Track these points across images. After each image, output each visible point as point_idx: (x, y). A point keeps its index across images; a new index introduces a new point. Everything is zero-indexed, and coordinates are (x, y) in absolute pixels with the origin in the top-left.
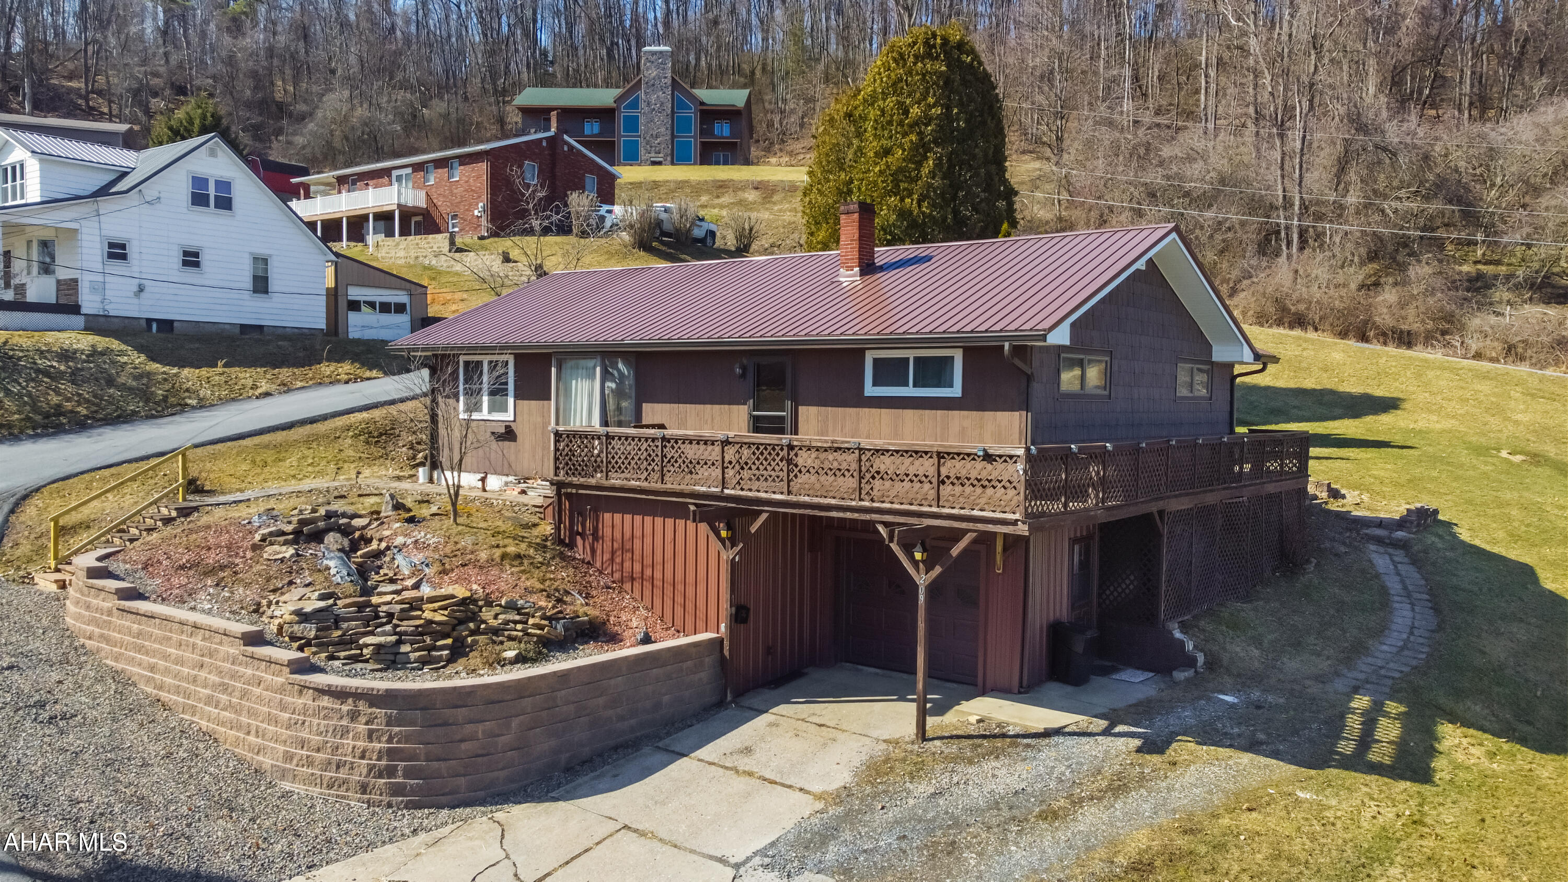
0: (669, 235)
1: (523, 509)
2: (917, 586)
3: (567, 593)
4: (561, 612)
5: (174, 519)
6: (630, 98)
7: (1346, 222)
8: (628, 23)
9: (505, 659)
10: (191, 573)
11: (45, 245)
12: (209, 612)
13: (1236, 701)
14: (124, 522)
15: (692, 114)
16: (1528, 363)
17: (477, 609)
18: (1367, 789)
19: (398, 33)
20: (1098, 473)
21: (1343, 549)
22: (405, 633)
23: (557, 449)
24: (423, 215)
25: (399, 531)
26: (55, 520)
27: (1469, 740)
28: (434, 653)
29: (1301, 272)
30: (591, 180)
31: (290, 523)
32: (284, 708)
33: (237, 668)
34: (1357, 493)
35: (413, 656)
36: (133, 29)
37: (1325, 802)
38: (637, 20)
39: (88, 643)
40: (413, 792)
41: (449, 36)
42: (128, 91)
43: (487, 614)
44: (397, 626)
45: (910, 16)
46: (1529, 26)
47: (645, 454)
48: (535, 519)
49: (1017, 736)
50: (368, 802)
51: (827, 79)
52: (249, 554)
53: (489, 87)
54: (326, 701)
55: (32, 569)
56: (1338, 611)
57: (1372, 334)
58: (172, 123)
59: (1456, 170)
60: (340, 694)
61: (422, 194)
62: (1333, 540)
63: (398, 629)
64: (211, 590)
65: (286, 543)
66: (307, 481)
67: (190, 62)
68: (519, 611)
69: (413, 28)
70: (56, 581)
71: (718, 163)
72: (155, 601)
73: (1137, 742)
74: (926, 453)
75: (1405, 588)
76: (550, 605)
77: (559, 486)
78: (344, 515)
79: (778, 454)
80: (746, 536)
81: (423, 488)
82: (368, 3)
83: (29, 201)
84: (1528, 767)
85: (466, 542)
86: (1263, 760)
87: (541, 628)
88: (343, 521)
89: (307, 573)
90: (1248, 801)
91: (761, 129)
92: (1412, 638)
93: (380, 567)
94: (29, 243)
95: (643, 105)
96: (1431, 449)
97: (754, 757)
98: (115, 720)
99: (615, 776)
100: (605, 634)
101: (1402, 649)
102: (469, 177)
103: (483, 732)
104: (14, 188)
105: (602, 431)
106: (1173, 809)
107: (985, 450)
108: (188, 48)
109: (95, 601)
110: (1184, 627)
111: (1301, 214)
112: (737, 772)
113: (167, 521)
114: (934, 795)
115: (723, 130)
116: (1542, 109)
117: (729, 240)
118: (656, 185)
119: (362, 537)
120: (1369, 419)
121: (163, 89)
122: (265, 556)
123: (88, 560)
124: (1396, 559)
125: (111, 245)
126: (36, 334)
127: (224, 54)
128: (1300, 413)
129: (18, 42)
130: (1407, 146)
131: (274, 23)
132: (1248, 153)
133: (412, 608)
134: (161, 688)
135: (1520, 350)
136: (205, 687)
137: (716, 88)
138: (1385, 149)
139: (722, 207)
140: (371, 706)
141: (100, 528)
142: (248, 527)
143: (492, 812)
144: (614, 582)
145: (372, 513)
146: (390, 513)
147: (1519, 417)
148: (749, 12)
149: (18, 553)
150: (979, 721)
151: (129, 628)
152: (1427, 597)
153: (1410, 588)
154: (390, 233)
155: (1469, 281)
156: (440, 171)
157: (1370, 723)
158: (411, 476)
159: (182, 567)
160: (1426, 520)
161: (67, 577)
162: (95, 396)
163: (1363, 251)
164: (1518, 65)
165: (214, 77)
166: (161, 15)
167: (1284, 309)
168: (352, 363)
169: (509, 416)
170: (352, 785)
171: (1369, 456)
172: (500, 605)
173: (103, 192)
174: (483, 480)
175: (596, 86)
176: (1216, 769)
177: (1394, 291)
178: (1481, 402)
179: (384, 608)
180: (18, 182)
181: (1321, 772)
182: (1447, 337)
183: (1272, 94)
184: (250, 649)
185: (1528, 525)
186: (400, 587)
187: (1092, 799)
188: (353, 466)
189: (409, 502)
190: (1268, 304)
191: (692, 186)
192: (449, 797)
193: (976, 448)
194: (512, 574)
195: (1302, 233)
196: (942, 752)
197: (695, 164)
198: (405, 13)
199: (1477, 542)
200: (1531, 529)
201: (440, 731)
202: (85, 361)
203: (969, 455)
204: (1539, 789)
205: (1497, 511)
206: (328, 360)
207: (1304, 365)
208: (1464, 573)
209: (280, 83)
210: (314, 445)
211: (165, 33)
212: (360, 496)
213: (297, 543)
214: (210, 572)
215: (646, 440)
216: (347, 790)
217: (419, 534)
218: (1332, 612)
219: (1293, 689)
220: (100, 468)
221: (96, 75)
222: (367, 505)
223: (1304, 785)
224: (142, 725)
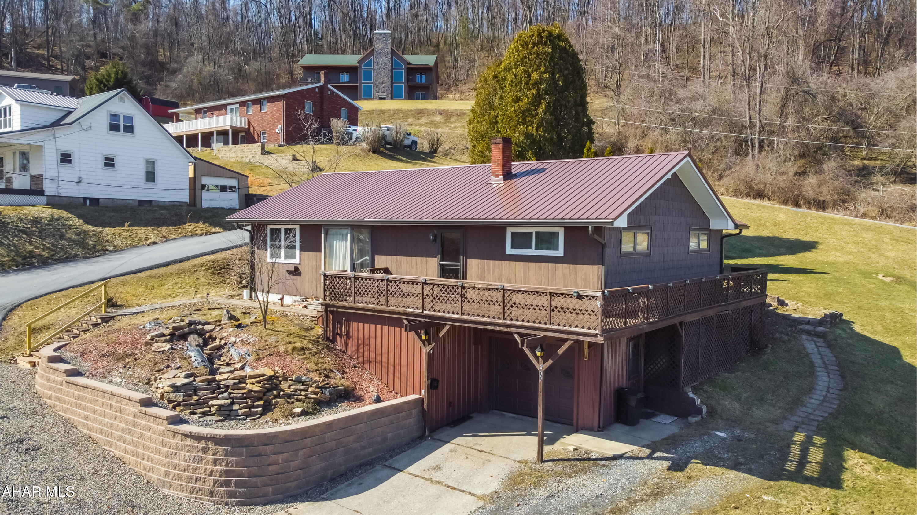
0: (390, 144)
1: (305, 318)
2: (537, 371)
3: (331, 371)
4: (327, 384)
5: (99, 324)
6: (366, 60)
7: (787, 136)
8: (365, 16)
9: (295, 413)
10: (109, 359)
11: (24, 154)
12: (120, 384)
13: (726, 436)
14: (69, 326)
15: (403, 70)
16: (893, 220)
17: (278, 383)
18: (804, 494)
19: (231, 22)
20: (644, 303)
21: (787, 338)
22: (236, 398)
23: (325, 285)
24: (246, 132)
25: (232, 333)
26: (29, 326)
27: (863, 460)
28: (253, 410)
29: (760, 165)
30: (344, 112)
31: (167, 328)
32: (164, 445)
33: (136, 420)
34: (795, 302)
35: (240, 412)
36: (75, 20)
37: (779, 502)
38: (371, 14)
39: (49, 401)
40: (240, 496)
41: (260, 23)
42: (72, 56)
43: (284, 386)
44: (231, 393)
45: (531, 12)
46: (893, 19)
47: (377, 289)
48: (312, 325)
49: (597, 459)
50: (214, 502)
51: (482, 49)
52: (144, 348)
53: (284, 53)
54: (189, 442)
55: (15, 354)
56: (785, 378)
57: (802, 202)
58: (98, 76)
59: (852, 105)
60: (198, 438)
61: (245, 120)
62: (781, 333)
63: (232, 395)
64: (121, 370)
65: (165, 341)
66: (178, 298)
67: (108, 39)
68: (303, 383)
69: (239, 18)
70: (30, 362)
71: (418, 99)
72: (88, 377)
73: (668, 464)
74: (543, 293)
75: (824, 362)
76: (321, 379)
77: (326, 306)
78: (200, 323)
79: (455, 291)
80: (437, 340)
81: (246, 303)
82: (213, 4)
83: (14, 130)
84: (898, 477)
85: (272, 340)
86: (743, 475)
87: (316, 394)
88: (199, 327)
89: (178, 360)
90: (734, 502)
91: (443, 78)
92: (829, 395)
93: (221, 356)
94: (14, 153)
95: (375, 65)
96: (837, 274)
97: (442, 472)
98: (64, 450)
99: (360, 484)
100: (354, 396)
101: (823, 401)
102: (272, 110)
103: (282, 460)
104: (5, 120)
105: (352, 274)
106: (690, 508)
107: (578, 292)
108: (108, 31)
109: (53, 377)
110: (695, 390)
111: (760, 131)
112: (432, 481)
113: (95, 325)
114: (548, 497)
115: (421, 79)
116: (901, 69)
117: (424, 146)
118: (382, 112)
119: (210, 337)
120: (800, 255)
121: (93, 55)
122: (153, 349)
123: (48, 351)
124: (818, 344)
125: (63, 155)
126: (18, 208)
127: (129, 35)
128: (761, 251)
129: (8, 28)
130: (821, 92)
131: (158, 16)
132: (728, 95)
133: (240, 382)
134: (91, 430)
135: (889, 212)
136: (118, 430)
137: (417, 54)
138: (809, 93)
139: (421, 125)
140: (216, 445)
141: (56, 329)
142: (143, 330)
143: (287, 508)
144: (359, 363)
145: (216, 321)
146: (227, 322)
147: (889, 253)
148: (436, 9)
149: (8, 344)
150: (575, 450)
151: (73, 394)
152: (836, 368)
153: (827, 362)
154: (226, 143)
155: (859, 170)
156: (255, 106)
157: (805, 451)
158: (239, 295)
159: (104, 355)
160: (835, 320)
161: (36, 360)
162: (53, 246)
163: (796, 153)
164: (886, 42)
165: (123, 48)
166: (92, 11)
167: (751, 188)
168: (204, 223)
169: (296, 261)
170: (205, 492)
171: (801, 279)
172: (292, 380)
173: (57, 123)
174: (281, 299)
175: (347, 53)
176: (715, 482)
177: (815, 177)
178: (866, 245)
179: (223, 382)
180: (8, 117)
181: (777, 483)
182: (846, 204)
183: (743, 61)
184: (144, 409)
185: (895, 322)
186: (232, 369)
187: (642, 501)
188: (205, 288)
189: (237, 314)
190: (742, 184)
191: (403, 113)
192: (262, 498)
193: (573, 291)
194: (299, 360)
195: (761, 142)
196: (553, 470)
197: (405, 99)
198: (235, 10)
199: (866, 333)
200: (897, 325)
201: (257, 459)
202: (47, 224)
203: (568, 295)
204: (905, 491)
205: (877, 313)
206: (190, 222)
207: (763, 222)
208: (858, 353)
209: (161, 50)
210: (182, 276)
211: (94, 21)
212: (209, 309)
213: (172, 341)
214: (121, 358)
215: (378, 281)
216: (202, 495)
217: (244, 336)
218: (781, 378)
219: (759, 429)
220: (56, 292)
221: (53, 46)
222: (213, 315)
223: (767, 491)
224: (80, 453)
